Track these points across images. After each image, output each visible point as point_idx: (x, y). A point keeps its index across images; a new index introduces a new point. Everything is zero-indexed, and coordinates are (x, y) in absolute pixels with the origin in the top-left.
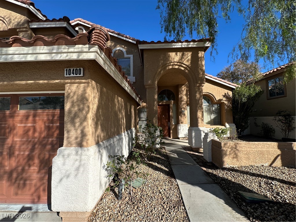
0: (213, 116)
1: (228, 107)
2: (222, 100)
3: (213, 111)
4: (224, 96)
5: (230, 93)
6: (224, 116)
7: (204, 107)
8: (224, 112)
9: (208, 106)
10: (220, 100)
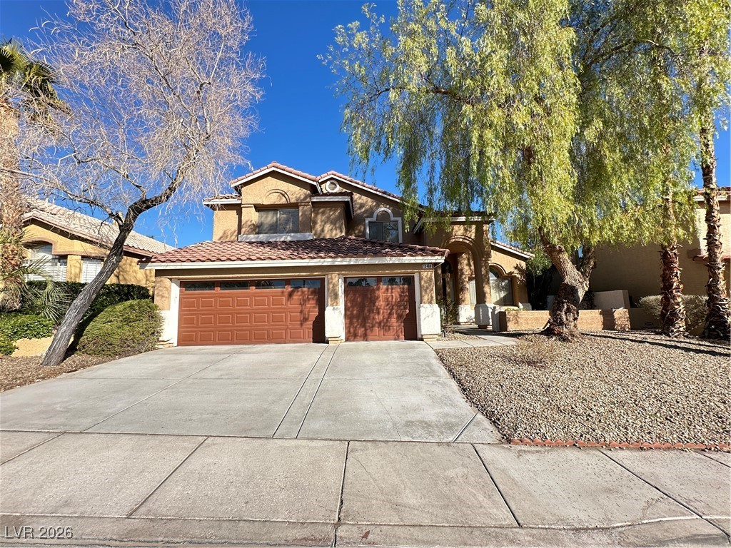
0: (503, 294)
1: (521, 281)
2: (513, 273)
3: (503, 288)
4: (516, 268)
5: (523, 264)
6: (517, 294)
7: (491, 282)
8: (517, 288)
9: (496, 281)
10: (511, 273)
